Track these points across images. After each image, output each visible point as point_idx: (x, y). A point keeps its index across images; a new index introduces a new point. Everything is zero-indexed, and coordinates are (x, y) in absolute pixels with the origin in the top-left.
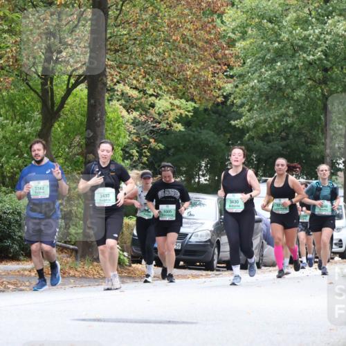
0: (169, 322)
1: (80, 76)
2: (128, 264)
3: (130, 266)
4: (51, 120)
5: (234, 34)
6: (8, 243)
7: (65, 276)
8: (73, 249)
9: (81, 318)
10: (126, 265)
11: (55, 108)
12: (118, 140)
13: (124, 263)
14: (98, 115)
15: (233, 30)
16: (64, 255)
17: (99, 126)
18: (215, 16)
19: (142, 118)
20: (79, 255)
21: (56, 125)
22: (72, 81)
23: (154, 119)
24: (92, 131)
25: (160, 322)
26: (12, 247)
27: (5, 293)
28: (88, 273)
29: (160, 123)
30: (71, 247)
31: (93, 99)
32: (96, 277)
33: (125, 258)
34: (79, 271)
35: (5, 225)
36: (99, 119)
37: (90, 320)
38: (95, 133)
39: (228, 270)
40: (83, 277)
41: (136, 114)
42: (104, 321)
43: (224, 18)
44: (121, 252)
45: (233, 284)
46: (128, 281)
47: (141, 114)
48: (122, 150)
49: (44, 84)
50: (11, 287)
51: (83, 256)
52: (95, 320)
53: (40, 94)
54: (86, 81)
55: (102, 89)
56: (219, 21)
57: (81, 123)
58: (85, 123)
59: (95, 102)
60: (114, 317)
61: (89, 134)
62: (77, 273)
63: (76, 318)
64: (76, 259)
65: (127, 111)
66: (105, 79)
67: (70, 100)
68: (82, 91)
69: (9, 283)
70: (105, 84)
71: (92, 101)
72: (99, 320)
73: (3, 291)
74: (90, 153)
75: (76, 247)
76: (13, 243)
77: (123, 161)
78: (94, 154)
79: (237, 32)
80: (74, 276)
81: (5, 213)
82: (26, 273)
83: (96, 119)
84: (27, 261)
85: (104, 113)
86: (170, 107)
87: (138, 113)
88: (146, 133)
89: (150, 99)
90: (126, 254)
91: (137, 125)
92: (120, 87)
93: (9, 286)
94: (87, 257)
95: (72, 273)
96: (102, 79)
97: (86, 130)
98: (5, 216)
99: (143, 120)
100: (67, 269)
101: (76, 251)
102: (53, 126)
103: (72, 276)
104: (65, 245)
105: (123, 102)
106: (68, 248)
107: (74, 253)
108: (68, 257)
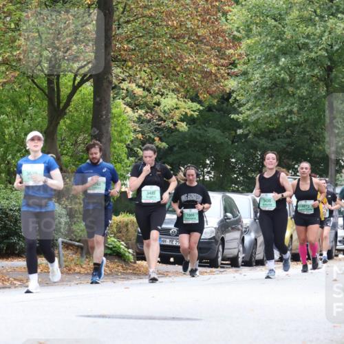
0: (174, 319)
1: (85, 75)
2: (132, 261)
3: (135, 263)
4: (58, 118)
5: (239, 32)
6: (15, 240)
7: (71, 272)
8: (78, 246)
9: (86, 314)
11: (62, 105)
13: (129, 260)
14: (104, 112)
15: (238, 28)
16: (69, 251)
17: (104, 124)
18: (220, 14)
19: (147, 115)
20: (84, 251)
21: (61, 122)
22: (78, 79)
23: (159, 117)
24: (98, 129)
25: (165, 319)
26: (19, 244)
27: (11, 290)
29: (165, 121)
30: (77, 244)
31: (99, 96)
33: (130, 255)
34: (84, 268)
35: (11, 222)
36: (104, 117)
37: (95, 316)
39: (232, 266)
40: (88, 274)
41: (141, 112)
42: (109, 317)
43: (229, 17)
44: (126, 249)
45: (268, 277)
46: (133, 277)
47: (147, 112)
48: (127, 147)
49: (50, 82)
50: (18, 283)
51: (88, 253)
52: (100, 316)
53: (47, 91)
54: (92, 80)
55: (108, 87)
56: (223, 19)
57: (86, 120)
58: (90, 121)
59: (101, 100)
60: (118, 313)
61: (95, 132)
62: (82, 269)
64: (82, 256)
65: (132, 108)
66: (110, 77)
67: (75, 97)
68: (88, 88)
69: (15, 279)
70: (111, 82)
71: (98, 99)
72: (103, 317)
73: (9, 288)
75: (81, 244)
76: (19, 240)
77: (128, 158)
79: (241, 31)
80: (79, 273)
81: (11, 210)
83: (102, 117)
85: (109, 110)
86: (175, 106)
87: (143, 111)
88: (151, 131)
89: (155, 97)
90: (130, 251)
91: (142, 123)
92: (124, 85)
93: (15, 282)
95: (77, 269)
96: (108, 77)
97: (92, 128)
98: (11, 213)
99: (149, 117)
100: (72, 265)
101: (82, 248)
102: (59, 123)
103: (77, 273)
104: (70, 242)
105: (128, 99)
106: (74, 245)
107: (79, 250)
108: (73, 254)
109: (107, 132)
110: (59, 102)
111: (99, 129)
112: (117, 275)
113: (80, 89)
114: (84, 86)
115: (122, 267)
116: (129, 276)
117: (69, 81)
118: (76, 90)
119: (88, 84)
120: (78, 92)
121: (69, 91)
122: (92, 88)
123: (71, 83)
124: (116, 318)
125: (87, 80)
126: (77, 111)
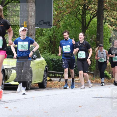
1: (94, 14)
2: (111, 78)
3: (112, 79)
10: (111, 79)
11: (86, 25)
12: (107, 36)
13: (110, 78)
14: (101, 28)
17: (101, 32)
20: (95, 75)
21: (86, 31)
22: (92, 16)
28: (98, 81)
30: (92, 73)
32: (100, 83)
33: (110, 76)
36: (101, 29)
37: (98, 97)
38: (100, 34)
40: (96, 83)
41: (114, 27)
42: (103, 98)
44: (109, 74)
46: (111, 84)
47: (116, 27)
48: (109, 39)
49: (82, 18)
51: (96, 76)
52: (100, 98)
53: (81, 21)
54: (97, 16)
55: (102, 19)
57: (95, 30)
58: (96, 30)
59: (100, 23)
60: (106, 96)
61: (98, 34)
62: (94, 82)
63: (94, 97)
64: (94, 77)
65: (111, 26)
66: (103, 15)
67: (91, 23)
68: (95, 19)
70: (103, 17)
74: (98, 41)
75: (94, 73)
77: (109, 43)
78: (99, 41)
82: (77, 81)
83: (100, 29)
84: (77, 77)
85: (103, 27)
87: (115, 27)
90: (110, 75)
91: (114, 31)
92: (108, 18)
94: (97, 76)
96: (102, 15)
97: (97, 33)
99: (116, 29)
101: (94, 74)
102: (85, 31)
103: (92, 83)
104: (90, 72)
105: (109, 23)
106: (91, 73)
107: (93, 75)
108: (91, 76)
109: (102, 34)
110: (85, 24)
111: (99, 33)
112: (106, 83)
113: (93, 19)
114: (94, 18)
115: (108, 80)
116: (110, 84)
117: (89, 17)
118: (91, 20)
119: (95, 18)
120: (92, 21)
121: (89, 20)
122: (97, 19)
123: (89, 18)
124: (106, 98)
125: (95, 17)
126: (91, 27)
